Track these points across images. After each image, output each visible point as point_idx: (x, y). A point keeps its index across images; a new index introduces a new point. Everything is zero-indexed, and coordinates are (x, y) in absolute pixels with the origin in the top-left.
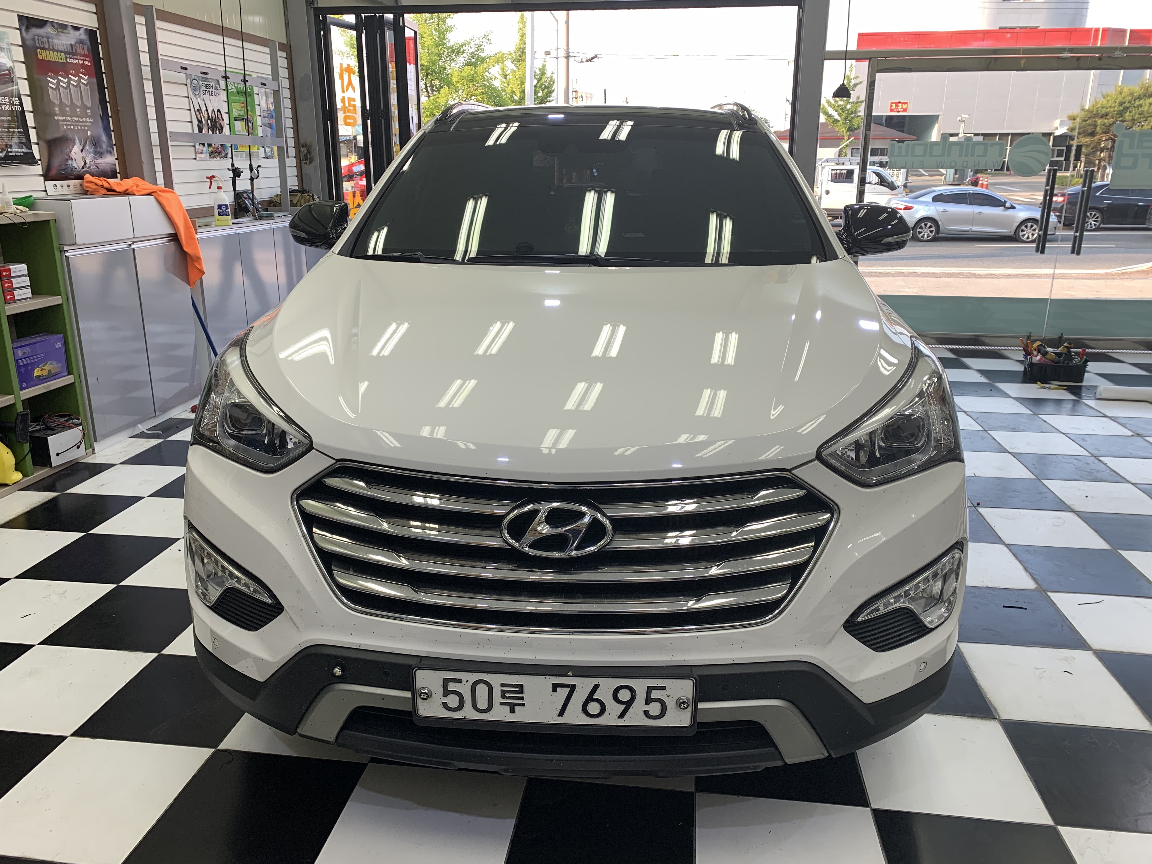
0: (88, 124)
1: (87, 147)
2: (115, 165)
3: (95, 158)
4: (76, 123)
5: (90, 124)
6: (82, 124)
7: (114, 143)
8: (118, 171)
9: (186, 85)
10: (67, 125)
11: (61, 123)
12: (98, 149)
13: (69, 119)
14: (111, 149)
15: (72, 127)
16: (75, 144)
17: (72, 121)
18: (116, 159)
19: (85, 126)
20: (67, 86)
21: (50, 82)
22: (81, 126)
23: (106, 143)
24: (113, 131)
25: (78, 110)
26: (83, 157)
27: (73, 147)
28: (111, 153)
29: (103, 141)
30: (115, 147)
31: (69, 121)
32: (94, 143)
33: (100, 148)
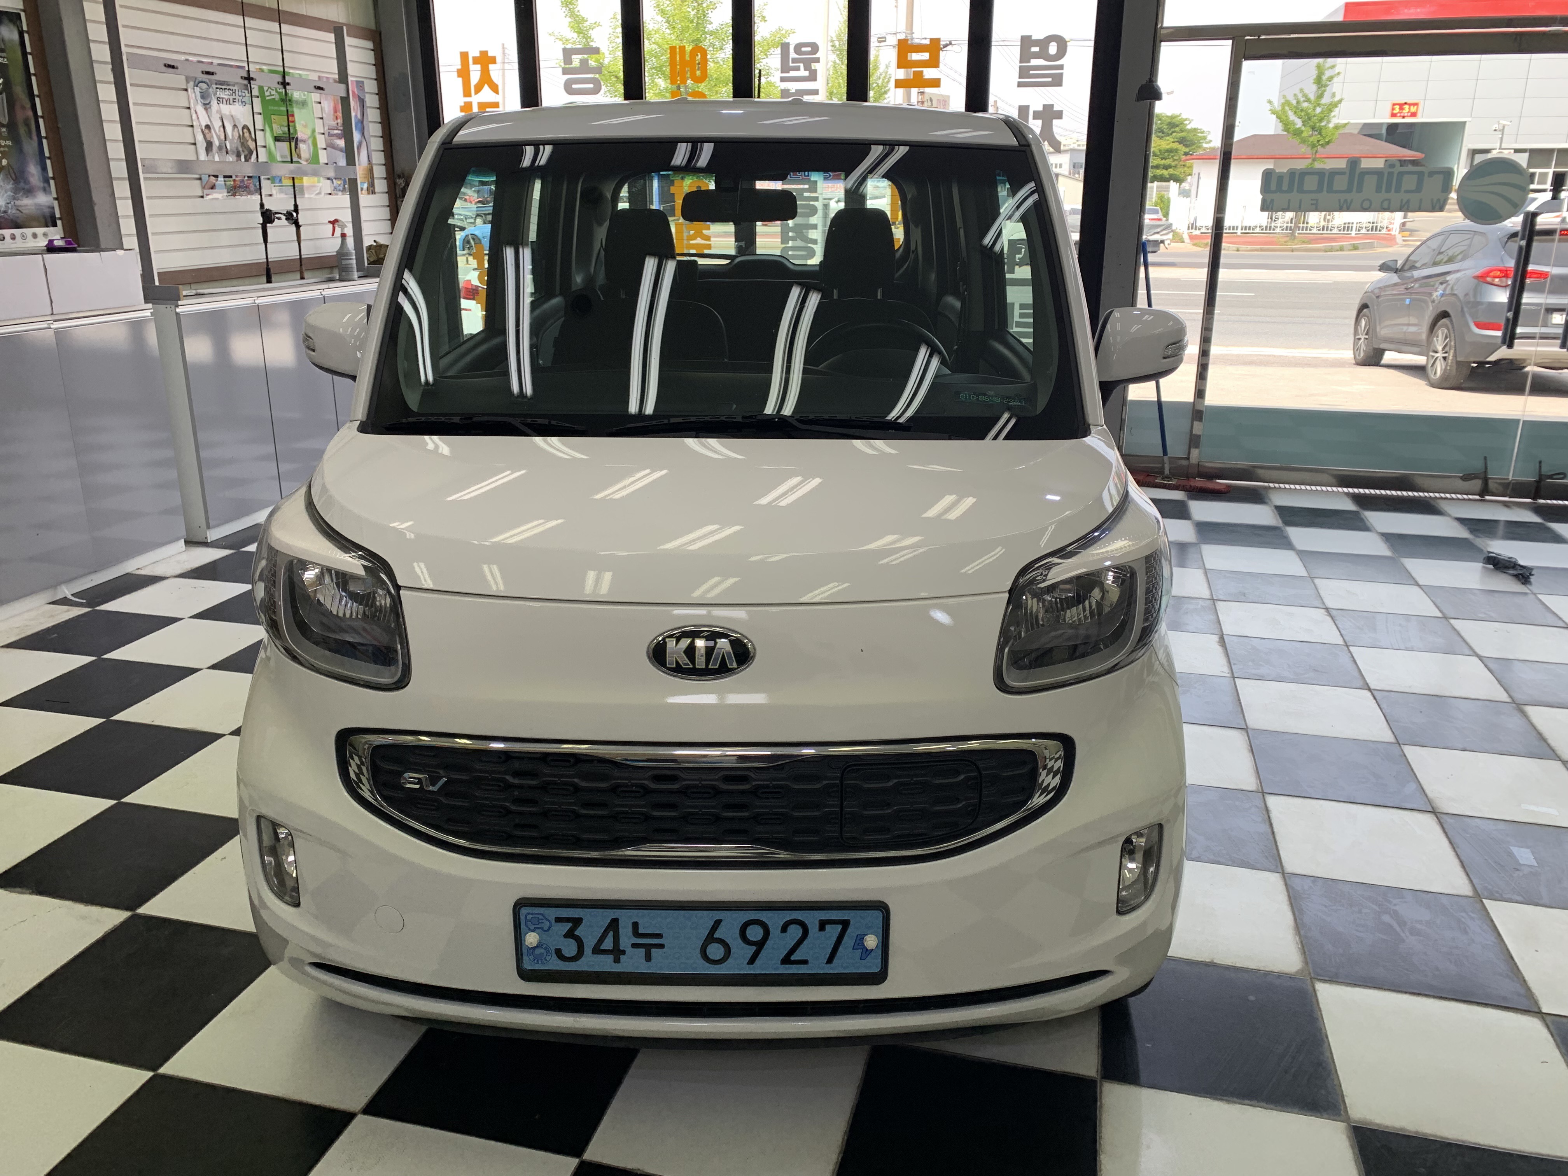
0: (3, 149)
2: (53, 208)
3: (14, 199)
7: (51, 174)
8: (58, 215)
9: (186, 90)
12: (22, 185)
18: (55, 199)
24: (49, 158)
28: (44, 190)
29: (29, 172)
30: (52, 182)
32: (14, 176)
33: (25, 182)
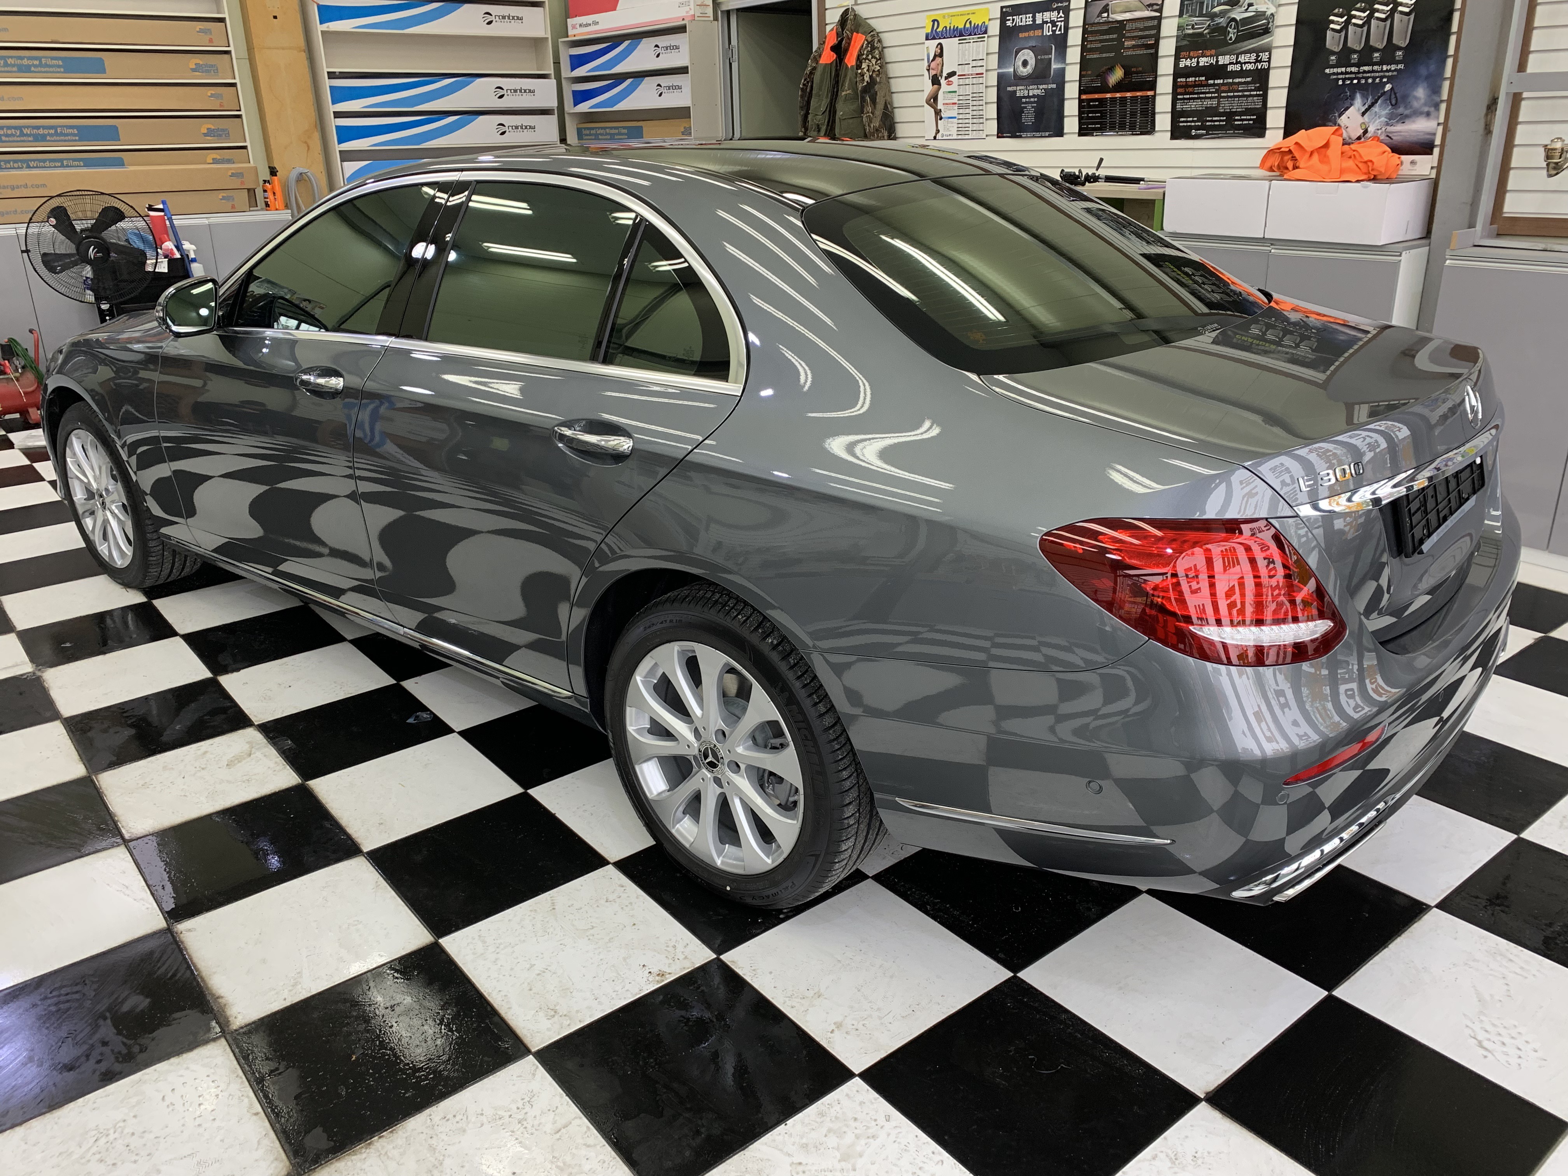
0: (1390, 74)
1: (1376, 109)
2: (1434, 134)
3: (1387, 124)
4: (1365, 75)
5: (1395, 73)
6: (1377, 74)
8: (1438, 142)
10: (1344, 80)
11: (1335, 77)
12: (1401, 110)
13: (1354, 69)
14: (1432, 109)
15: (1355, 81)
16: (1352, 105)
17: (1359, 73)
19: (1382, 78)
20: (1364, 23)
21: (1333, 22)
22: (1374, 78)
23: (1422, 101)
25: (1376, 55)
26: (1364, 123)
27: (1347, 109)
28: (1428, 114)
29: (1415, 97)
31: (1351, 73)
32: (1394, 102)
33: (1406, 107)
